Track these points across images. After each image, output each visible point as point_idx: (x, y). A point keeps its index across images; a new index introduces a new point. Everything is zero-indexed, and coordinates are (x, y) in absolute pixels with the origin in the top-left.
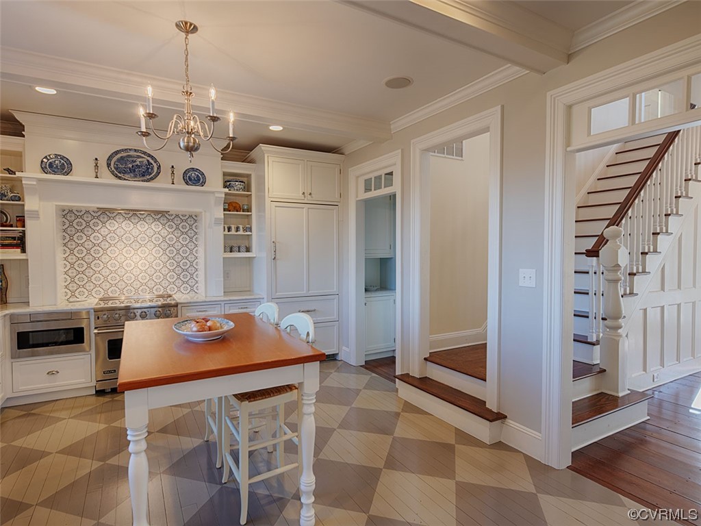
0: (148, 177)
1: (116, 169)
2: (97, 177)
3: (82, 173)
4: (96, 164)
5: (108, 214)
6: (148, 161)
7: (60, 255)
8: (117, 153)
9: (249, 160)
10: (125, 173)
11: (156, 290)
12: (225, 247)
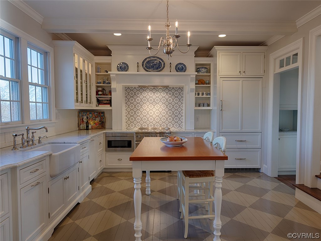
0: (159, 69)
1: (146, 67)
2: (138, 71)
3: (132, 70)
4: (138, 65)
5: (143, 88)
6: (159, 61)
7: (124, 108)
8: (146, 59)
9: (210, 55)
10: (149, 68)
11: (163, 126)
12: (196, 104)
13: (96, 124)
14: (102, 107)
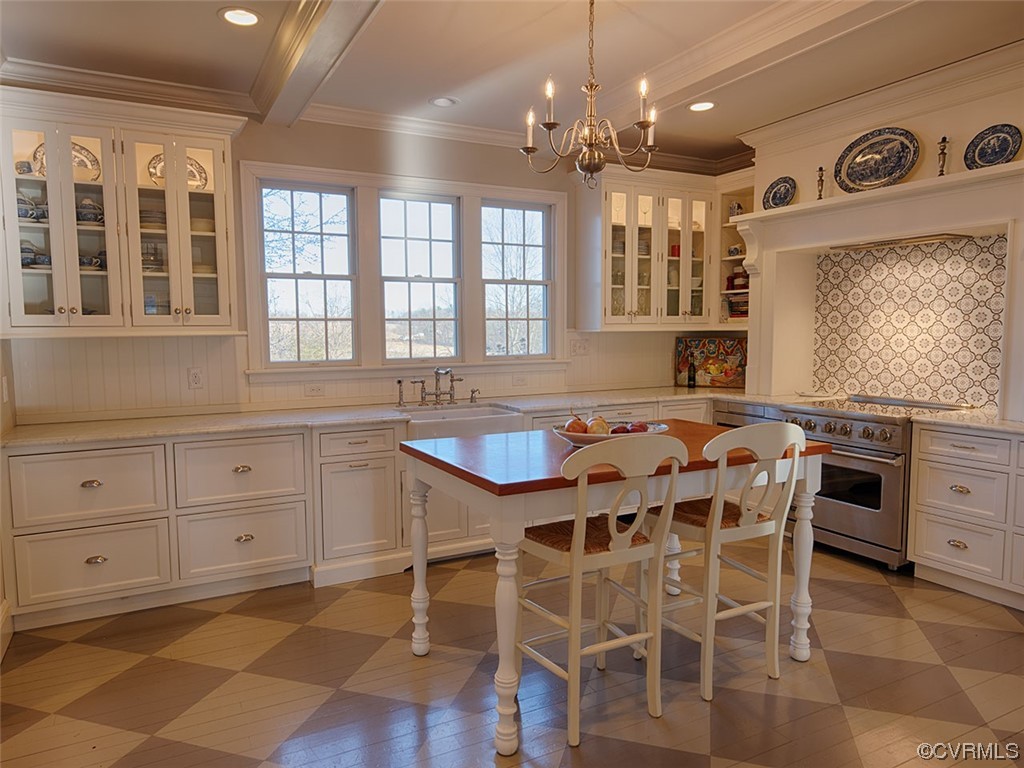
0: (898, 175)
2: (820, 198)
4: (821, 177)
6: (902, 143)
7: (811, 325)
8: (850, 147)
10: (861, 178)
13: (726, 374)
14: (734, 325)
